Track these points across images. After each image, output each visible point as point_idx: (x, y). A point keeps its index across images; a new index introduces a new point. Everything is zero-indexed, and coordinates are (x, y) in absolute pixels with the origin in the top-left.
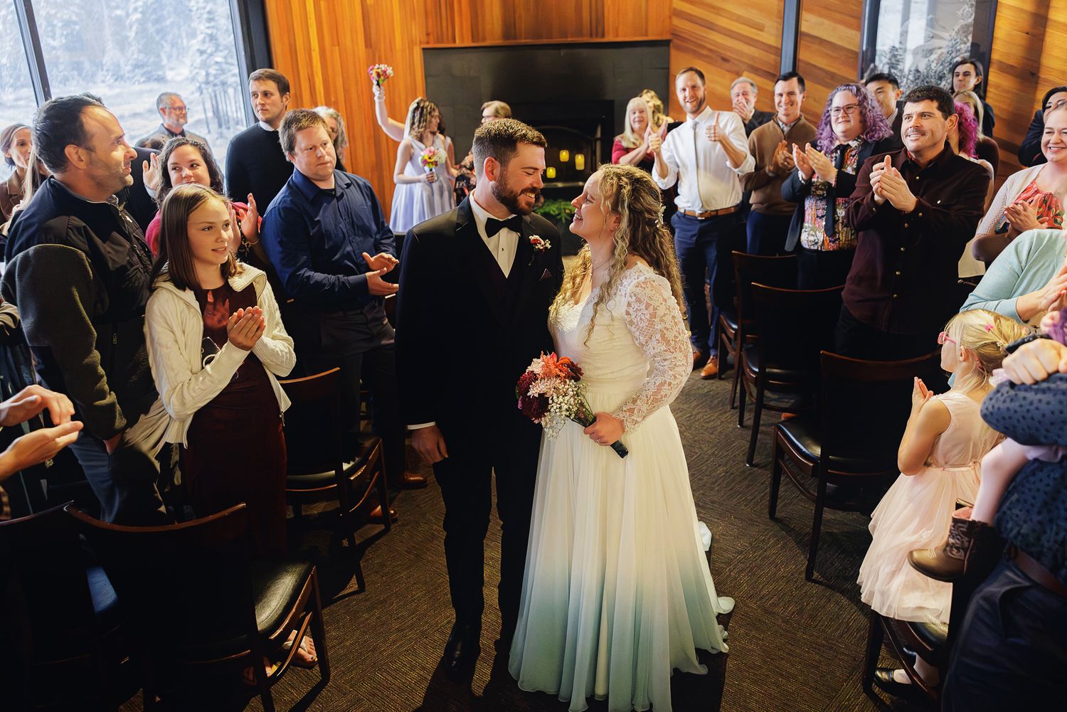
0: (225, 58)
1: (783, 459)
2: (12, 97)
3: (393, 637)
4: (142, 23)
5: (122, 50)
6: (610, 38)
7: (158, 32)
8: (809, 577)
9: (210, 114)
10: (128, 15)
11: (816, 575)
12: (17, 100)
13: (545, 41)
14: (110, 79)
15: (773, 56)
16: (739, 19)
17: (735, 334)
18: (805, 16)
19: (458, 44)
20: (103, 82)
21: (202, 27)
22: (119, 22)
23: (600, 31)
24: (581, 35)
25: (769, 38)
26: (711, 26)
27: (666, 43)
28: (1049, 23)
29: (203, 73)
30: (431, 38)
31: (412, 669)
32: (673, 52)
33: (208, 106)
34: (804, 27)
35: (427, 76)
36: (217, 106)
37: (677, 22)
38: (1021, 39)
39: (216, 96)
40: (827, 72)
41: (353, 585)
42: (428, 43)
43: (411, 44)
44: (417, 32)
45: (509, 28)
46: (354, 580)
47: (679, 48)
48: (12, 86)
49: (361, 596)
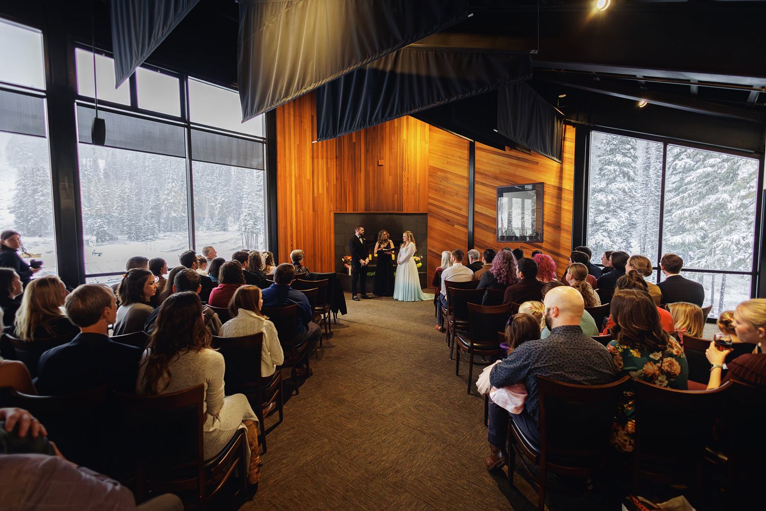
0: (254, 222)
1: (460, 349)
2: (163, 235)
3: (308, 409)
4: (221, 208)
5: (212, 218)
6: (405, 212)
7: (227, 212)
8: (469, 393)
9: (245, 244)
10: (216, 205)
11: (471, 392)
12: (164, 236)
13: (381, 212)
14: (205, 229)
15: (465, 219)
16: (453, 206)
17: (447, 313)
18: (476, 205)
19: (348, 212)
20: (202, 230)
21: (246, 210)
22: (212, 207)
23: (401, 209)
24: (394, 210)
25: (464, 213)
26: (443, 209)
27: (426, 214)
28: (562, 209)
29: (244, 227)
30: (337, 209)
31: (315, 418)
32: (429, 217)
33: (244, 241)
34: (476, 209)
35: (335, 223)
36: (248, 242)
37: (430, 207)
38: (552, 214)
39: (248, 237)
40: (486, 225)
41: (294, 393)
42: (336, 211)
43: (330, 211)
44: (332, 207)
45: (367, 206)
46: (295, 391)
47: (431, 216)
48: (163, 231)
49: (297, 396)
